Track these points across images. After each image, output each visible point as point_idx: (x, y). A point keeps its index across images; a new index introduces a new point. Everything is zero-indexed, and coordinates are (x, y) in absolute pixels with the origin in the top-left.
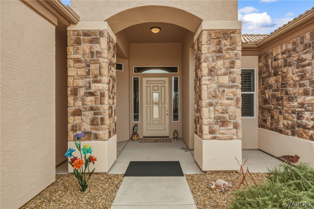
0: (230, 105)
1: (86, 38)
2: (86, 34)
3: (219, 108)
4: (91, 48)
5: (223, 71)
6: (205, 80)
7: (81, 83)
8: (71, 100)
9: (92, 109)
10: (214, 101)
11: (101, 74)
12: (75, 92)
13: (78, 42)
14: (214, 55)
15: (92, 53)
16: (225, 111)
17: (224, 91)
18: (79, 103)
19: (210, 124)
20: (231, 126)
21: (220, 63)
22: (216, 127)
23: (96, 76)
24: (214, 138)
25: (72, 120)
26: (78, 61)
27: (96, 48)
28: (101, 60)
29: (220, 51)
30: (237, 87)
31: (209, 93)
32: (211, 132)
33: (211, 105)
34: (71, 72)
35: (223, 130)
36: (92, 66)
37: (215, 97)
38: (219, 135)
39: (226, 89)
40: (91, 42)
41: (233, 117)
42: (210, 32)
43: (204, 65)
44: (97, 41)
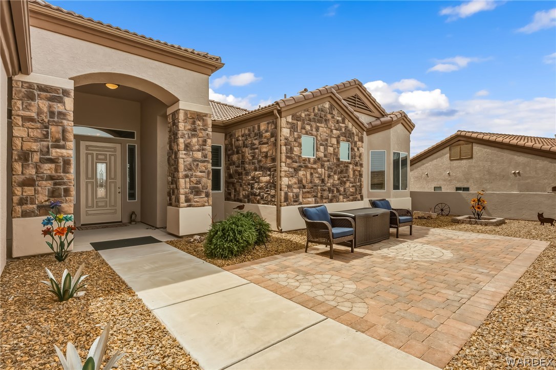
0: (202, 177)
1: (43, 94)
2: (43, 89)
3: (193, 179)
4: (50, 107)
5: (197, 147)
6: (182, 154)
7: (35, 146)
8: (17, 166)
9: (51, 178)
10: (189, 173)
11: (64, 139)
12: (25, 157)
13: (30, 97)
14: (190, 132)
15: (52, 114)
16: (199, 182)
17: (198, 165)
18: (31, 171)
19: (186, 194)
20: (203, 195)
21: (194, 140)
22: (191, 196)
23: (57, 140)
24: (190, 206)
25: (19, 192)
26: (30, 119)
27: (58, 107)
28: (65, 122)
29: (194, 130)
30: (208, 162)
31: (185, 166)
32: (187, 200)
33: (186, 176)
34: (19, 132)
35: (197, 199)
36: (53, 129)
37: (190, 170)
38: (194, 203)
39: (199, 164)
40: (51, 99)
41: (205, 187)
42: (186, 112)
43: (181, 141)
44: (60, 100)
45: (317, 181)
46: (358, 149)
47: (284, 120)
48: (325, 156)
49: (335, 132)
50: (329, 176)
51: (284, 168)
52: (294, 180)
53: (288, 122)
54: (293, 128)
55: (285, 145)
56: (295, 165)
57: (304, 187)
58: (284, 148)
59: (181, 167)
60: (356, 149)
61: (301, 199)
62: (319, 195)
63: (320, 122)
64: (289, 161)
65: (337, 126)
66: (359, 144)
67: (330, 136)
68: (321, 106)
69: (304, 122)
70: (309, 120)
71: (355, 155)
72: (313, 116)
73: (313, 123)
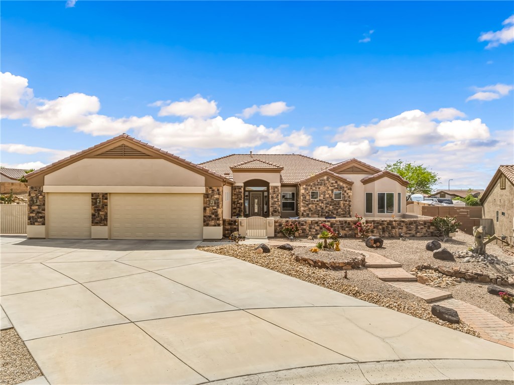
0: (277, 207)
2: (238, 186)
3: (274, 207)
5: (275, 197)
6: (270, 200)
7: (236, 200)
8: (233, 205)
9: (239, 207)
11: (241, 198)
13: (235, 189)
18: (235, 206)
19: (271, 212)
20: (278, 213)
24: (273, 216)
25: (234, 210)
26: (235, 194)
27: (240, 191)
29: (274, 192)
30: (279, 202)
32: (272, 214)
33: (272, 207)
34: (234, 197)
35: (275, 214)
36: (239, 196)
37: (273, 204)
39: (276, 202)
41: (278, 210)
42: (272, 186)
43: (270, 195)
44: (240, 189)
45: (319, 209)
46: (347, 194)
47: (301, 188)
48: (324, 198)
49: (330, 188)
50: (326, 207)
51: (302, 204)
52: (306, 208)
53: (304, 188)
54: (306, 189)
55: (302, 196)
56: (307, 203)
57: (312, 211)
58: (302, 197)
59: (270, 204)
60: (346, 194)
61: (310, 215)
62: (320, 214)
63: (321, 185)
64: (304, 201)
65: (332, 185)
66: (348, 191)
67: (327, 190)
68: (321, 179)
69: (312, 186)
70: (315, 185)
71: (345, 197)
72: (317, 183)
73: (317, 186)
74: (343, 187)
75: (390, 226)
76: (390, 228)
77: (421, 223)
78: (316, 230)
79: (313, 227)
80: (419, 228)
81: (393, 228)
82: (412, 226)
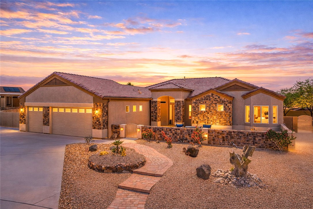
2: (154, 101)
5: (178, 109)
6: (175, 110)
8: (151, 114)
9: (155, 115)
12: (152, 112)
13: (153, 103)
16: (179, 117)
21: (178, 107)
25: (152, 118)
26: (153, 106)
29: (178, 105)
31: (176, 113)
33: (176, 115)
34: (152, 109)
36: (155, 108)
39: (179, 113)
40: (155, 103)
42: (176, 101)
43: (175, 107)
45: (206, 118)
48: (209, 110)
49: (214, 102)
50: (211, 117)
51: (193, 114)
52: (196, 117)
53: (194, 102)
54: (196, 103)
55: (193, 108)
56: (196, 113)
61: (199, 123)
63: (207, 100)
64: (194, 112)
65: (215, 100)
66: (228, 105)
67: (211, 104)
68: (207, 95)
69: (200, 100)
70: (203, 100)
71: (226, 109)
72: (204, 99)
73: (204, 101)
74: (225, 101)
75: (229, 136)
76: (230, 138)
77: (258, 135)
78: (170, 136)
79: (168, 133)
80: (257, 139)
81: (232, 138)
82: (250, 137)
